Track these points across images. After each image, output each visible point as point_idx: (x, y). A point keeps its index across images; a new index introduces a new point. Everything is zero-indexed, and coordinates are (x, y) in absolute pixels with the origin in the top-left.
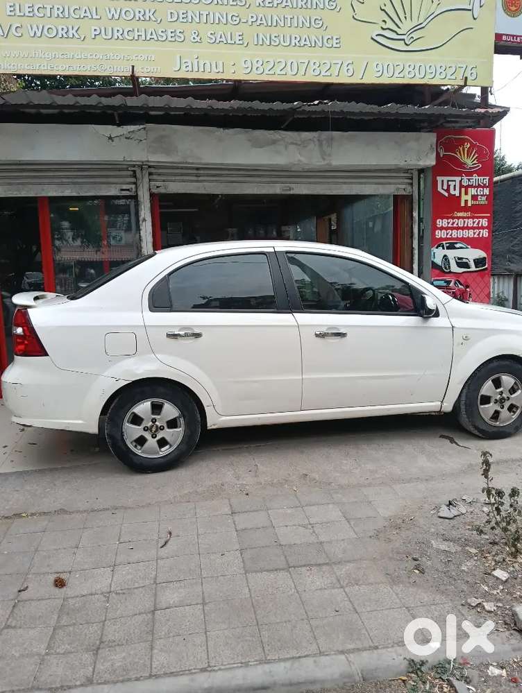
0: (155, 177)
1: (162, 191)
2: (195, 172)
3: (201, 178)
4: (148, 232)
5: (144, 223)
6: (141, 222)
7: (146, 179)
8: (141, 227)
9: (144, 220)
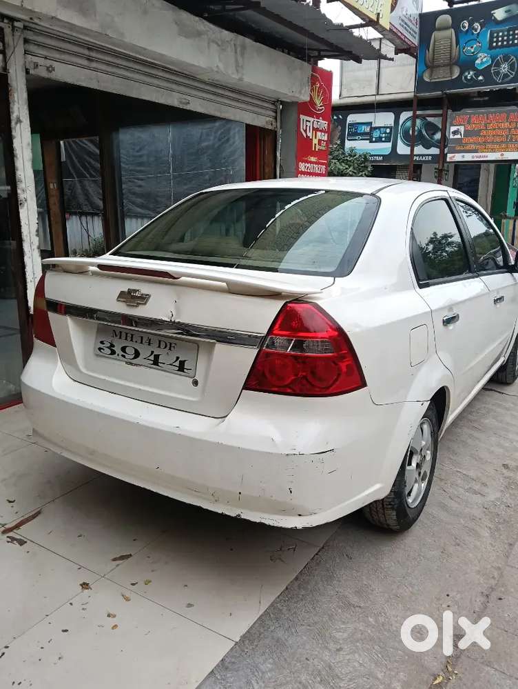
0: (32, 48)
1: (43, 73)
2: (86, 52)
3: (94, 65)
4: (25, 144)
5: (19, 125)
6: (13, 124)
7: (20, 49)
8: (13, 133)
9: (19, 121)
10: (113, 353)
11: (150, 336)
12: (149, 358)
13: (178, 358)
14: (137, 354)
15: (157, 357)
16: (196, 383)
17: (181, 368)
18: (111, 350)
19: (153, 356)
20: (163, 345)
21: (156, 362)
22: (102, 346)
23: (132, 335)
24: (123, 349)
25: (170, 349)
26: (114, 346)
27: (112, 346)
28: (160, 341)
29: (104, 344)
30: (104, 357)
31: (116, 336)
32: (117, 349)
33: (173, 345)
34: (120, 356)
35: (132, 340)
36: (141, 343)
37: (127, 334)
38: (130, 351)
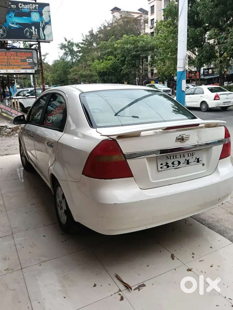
10: (168, 167)
11: (184, 153)
12: (185, 162)
13: (196, 158)
14: (179, 163)
15: (188, 161)
16: (203, 165)
17: (198, 161)
18: (167, 166)
19: (186, 161)
20: (190, 155)
21: (188, 163)
22: (162, 166)
23: (176, 156)
24: (173, 163)
25: (193, 156)
26: (168, 164)
27: (167, 164)
28: (188, 154)
29: (163, 164)
30: (165, 170)
31: (168, 159)
32: (170, 164)
33: (193, 154)
34: (172, 167)
35: (176, 158)
36: (181, 157)
37: (173, 156)
38: (176, 163)
